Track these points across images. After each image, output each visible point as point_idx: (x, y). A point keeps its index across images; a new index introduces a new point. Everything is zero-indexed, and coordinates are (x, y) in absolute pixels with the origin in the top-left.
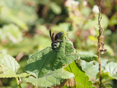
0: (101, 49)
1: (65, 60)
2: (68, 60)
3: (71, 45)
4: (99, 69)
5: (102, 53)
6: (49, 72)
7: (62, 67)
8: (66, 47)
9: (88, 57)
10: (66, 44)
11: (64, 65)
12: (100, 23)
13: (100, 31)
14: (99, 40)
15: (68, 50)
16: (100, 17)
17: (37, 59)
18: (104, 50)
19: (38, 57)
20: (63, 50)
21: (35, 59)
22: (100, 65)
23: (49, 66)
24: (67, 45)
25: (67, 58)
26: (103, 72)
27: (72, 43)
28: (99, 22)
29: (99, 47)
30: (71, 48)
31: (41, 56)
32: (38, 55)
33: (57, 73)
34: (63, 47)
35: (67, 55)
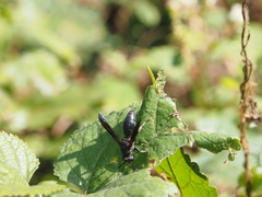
0: (247, 115)
1: (155, 146)
2: (164, 147)
3: (170, 108)
4: (245, 165)
5: (253, 125)
6: (116, 177)
7: (146, 166)
8: (158, 113)
9: (215, 140)
10: (158, 105)
11: (153, 161)
12: (246, 49)
13: (245, 69)
14: (243, 92)
15: (164, 122)
16: (246, 35)
17: (87, 144)
18: (255, 117)
19: (89, 138)
20: (151, 120)
21: (80, 142)
22: (246, 155)
23: (115, 161)
24: (160, 109)
25: (160, 141)
26: (253, 171)
27: (174, 104)
28: (244, 47)
29: (244, 111)
30: (172, 116)
31: (96, 137)
32: (89, 132)
33: (135, 181)
34: (151, 114)
35: (160, 135)
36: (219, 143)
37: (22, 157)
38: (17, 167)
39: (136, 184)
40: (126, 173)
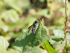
0: (67, 31)
1: (41, 40)
2: (43, 40)
3: (45, 29)
4: (66, 44)
5: (68, 33)
6: (30, 48)
7: (38, 45)
8: (42, 31)
9: (57, 38)
11: (40, 44)
13: (66, 18)
15: (43, 33)
17: (22, 39)
18: (69, 31)
19: (23, 37)
20: (40, 33)
21: (21, 38)
23: (30, 43)
24: (42, 29)
25: (42, 38)
28: (66, 12)
29: (66, 30)
30: (45, 32)
31: (25, 36)
32: (23, 35)
33: (35, 49)
34: (40, 31)
35: (42, 37)
36: (58, 39)
37: (4, 43)
38: (3, 46)
39: (35, 50)
40: (33, 47)
